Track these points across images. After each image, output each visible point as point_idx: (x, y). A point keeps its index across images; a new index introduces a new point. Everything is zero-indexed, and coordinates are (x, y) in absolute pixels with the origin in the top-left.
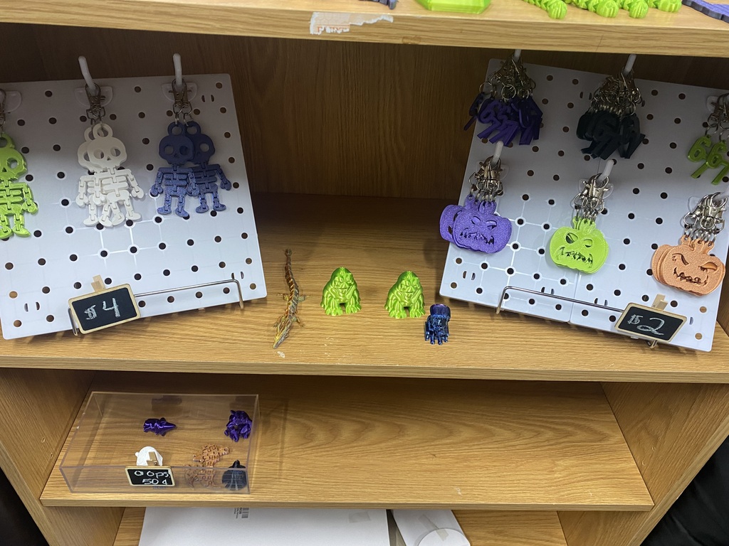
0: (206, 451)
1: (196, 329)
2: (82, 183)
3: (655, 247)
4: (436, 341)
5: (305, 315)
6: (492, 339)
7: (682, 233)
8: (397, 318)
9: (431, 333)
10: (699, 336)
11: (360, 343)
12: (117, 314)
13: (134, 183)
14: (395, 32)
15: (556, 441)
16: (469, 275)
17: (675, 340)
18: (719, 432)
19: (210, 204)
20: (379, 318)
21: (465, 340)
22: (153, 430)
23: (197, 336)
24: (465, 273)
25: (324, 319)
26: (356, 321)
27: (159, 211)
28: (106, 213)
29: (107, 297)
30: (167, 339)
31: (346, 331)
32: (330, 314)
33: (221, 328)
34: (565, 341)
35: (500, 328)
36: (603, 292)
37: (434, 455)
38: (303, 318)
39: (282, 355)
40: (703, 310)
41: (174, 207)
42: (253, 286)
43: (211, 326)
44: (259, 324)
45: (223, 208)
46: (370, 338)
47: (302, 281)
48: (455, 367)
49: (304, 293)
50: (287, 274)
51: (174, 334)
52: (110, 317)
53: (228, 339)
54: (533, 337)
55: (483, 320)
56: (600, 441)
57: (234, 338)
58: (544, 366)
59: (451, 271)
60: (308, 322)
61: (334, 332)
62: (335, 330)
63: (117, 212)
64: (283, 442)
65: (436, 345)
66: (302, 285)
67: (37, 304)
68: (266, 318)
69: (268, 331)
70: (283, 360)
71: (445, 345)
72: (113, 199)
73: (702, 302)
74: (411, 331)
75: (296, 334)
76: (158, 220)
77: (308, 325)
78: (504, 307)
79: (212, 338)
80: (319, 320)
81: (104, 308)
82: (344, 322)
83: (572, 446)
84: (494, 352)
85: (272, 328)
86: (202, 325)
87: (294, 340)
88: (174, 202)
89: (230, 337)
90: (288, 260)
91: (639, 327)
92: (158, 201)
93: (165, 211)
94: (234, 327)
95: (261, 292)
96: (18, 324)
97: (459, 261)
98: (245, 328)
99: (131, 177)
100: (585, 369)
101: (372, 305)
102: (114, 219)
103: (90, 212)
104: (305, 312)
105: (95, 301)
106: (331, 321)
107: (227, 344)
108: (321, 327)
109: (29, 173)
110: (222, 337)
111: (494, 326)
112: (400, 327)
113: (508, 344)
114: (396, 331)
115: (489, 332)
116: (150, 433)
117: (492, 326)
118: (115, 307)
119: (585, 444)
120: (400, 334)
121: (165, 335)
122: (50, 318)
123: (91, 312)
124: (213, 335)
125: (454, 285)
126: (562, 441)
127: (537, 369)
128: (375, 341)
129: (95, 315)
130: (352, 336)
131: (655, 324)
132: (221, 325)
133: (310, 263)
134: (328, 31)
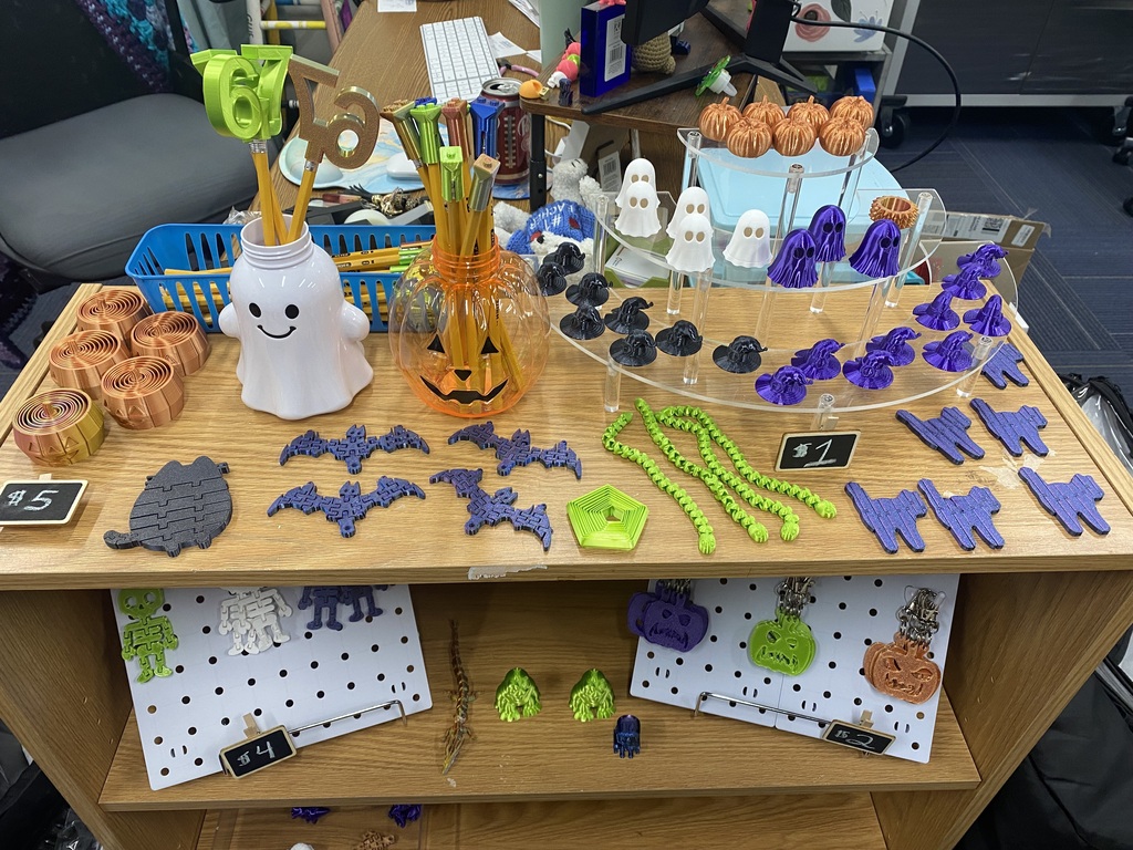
0: (368, 842)
1: (355, 749)
2: (225, 609)
3: (868, 642)
4: (627, 753)
5: (477, 721)
6: (690, 745)
7: (897, 630)
8: (583, 720)
9: (620, 745)
10: (915, 746)
11: (539, 761)
12: (272, 755)
13: (281, 603)
14: (549, 574)
15: (788, 807)
16: (663, 673)
17: (890, 751)
18: (954, 830)
19: (365, 609)
20: (563, 722)
21: (659, 750)
22: (303, 817)
23: (358, 760)
24: (658, 669)
25: (498, 727)
26: (536, 728)
27: (309, 626)
28: (251, 640)
29: (262, 742)
30: (324, 766)
31: (524, 744)
32: (506, 719)
33: (383, 747)
34: (772, 745)
35: (700, 729)
36: (812, 693)
37: (640, 833)
38: (475, 727)
39: (453, 783)
40: (920, 716)
41: (325, 618)
42: (416, 697)
43: (373, 745)
44: (425, 739)
45: (380, 612)
46: (553, 754)
47: (472, 669)
48: (645, 789)
49: (475, 688)
50: (454, 662)
51: (332, 759)
52: (266, 760)
53: (391, 763)
54: (737, 740)
55: (681, 718)
56: (842, 804)
57: (398, 761)
58: (745, 782)
59: (642, 669)
60: (480, 732)
61: (510, 747)
62: (510, 743)
63: (263, 636)
64: (458, 823)
65: (626, 758)
66: (471, 675)
67: (184, 747)
68: (432, 730)
69: (436, 748)
70: (453, 790)
71: (637, 758)
72: (259, 626)
73: (919, 708)
74: (599, 740)
75: (468, 751)
76: (308, 636)
77: (480, 738)
78: (703, 710)
79: (375, 762)
80: (493, 729)
81: (258, 752)
82: (522, 731)
83: (806, 813)
84: (690, 765)
85: (440, 744)
86: (363, 743)
87: (466, 761)
88: (325, 612)
89: (393, 760)
90: (455, 635)
91: (848, 741)
92: (308, 615)
93: (316, 624)
94: (398, 745)
95: (426, 702)
96: (165, 772)
97: (651, 655)
98: (409, 746)
99: (277, 596)
100: (791, 784)
101: (553, 702)
102: (260, 644)
103: (235, 640)
104: (479, 718)
105: (249, 747)
106: (507, 729)
107: (391, 771)
108: (496, 739)
109: (167, 603)
110: (386, 760)
111: (693, 726)
112: (585, 735)
113: (708, 752)
114: (581, 740)
115: (686, 736)
116: (299, 819)
117: (689, 726)
118: (270, 749)
119: (823, 809)
120: (586, 745)
121: (322, 761)
122: (199, 762)
123: (245, 759)
124: (375, 758)
125: (646, 684)
126: (795, 806)
127: (738, 786)
128: (557, 756)
129: (248, 760)
130: (530, 752)
131: (866, 740)
132: (383, 743)
133: (482, 639)
134: (486, 576)
